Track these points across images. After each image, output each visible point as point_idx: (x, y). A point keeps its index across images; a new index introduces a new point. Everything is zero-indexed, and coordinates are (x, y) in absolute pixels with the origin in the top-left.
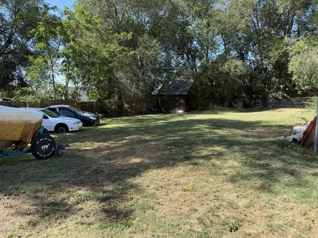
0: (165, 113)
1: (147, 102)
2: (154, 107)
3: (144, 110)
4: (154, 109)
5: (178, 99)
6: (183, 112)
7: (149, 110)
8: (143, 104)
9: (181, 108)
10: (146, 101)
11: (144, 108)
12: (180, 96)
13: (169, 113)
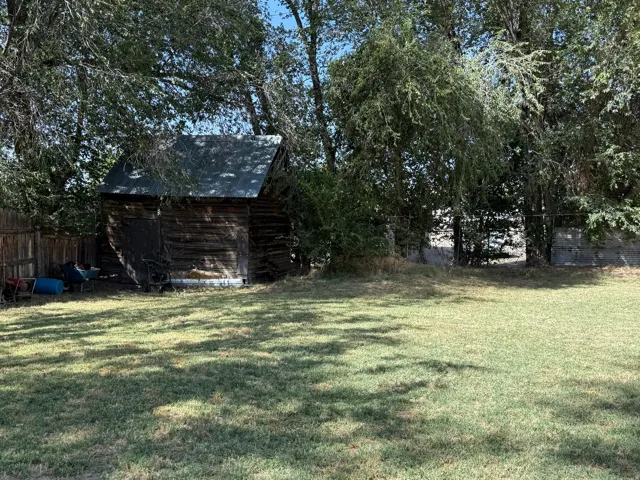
0: (146, 290)
1: (46, 230)
2: (82, 254)
3: (26, 272)
4: (87, 267)
5: (215, 220)
6: (238, 281)
7: (51, 273)
8: (21, 238)
9: (227, 263)
10: (40, 227)
11: (23, 262)
12: (224, 205)
13: (167, 288)
